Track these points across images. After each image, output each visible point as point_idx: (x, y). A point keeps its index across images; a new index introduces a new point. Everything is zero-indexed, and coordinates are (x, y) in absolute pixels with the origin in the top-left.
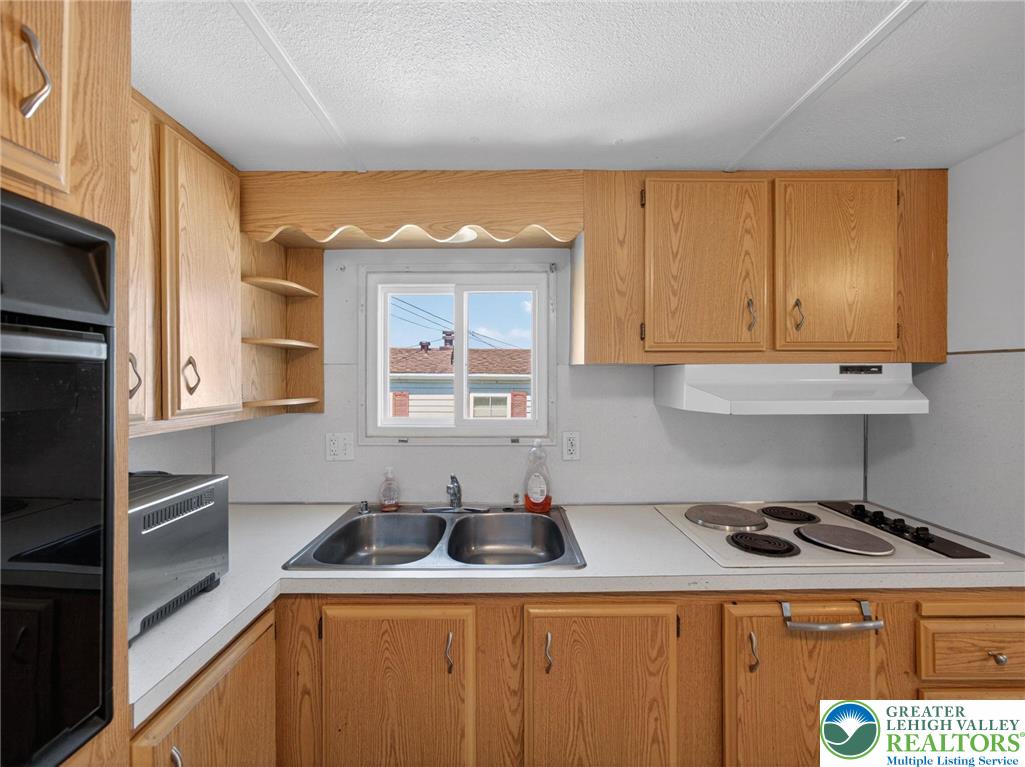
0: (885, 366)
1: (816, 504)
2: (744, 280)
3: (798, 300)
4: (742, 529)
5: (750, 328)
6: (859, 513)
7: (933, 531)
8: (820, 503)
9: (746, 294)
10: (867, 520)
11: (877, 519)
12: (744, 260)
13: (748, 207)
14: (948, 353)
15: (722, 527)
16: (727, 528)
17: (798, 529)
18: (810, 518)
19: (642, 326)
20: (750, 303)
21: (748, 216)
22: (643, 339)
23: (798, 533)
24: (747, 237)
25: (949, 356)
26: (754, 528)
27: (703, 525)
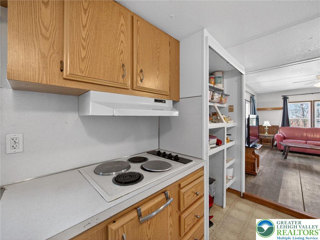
0: (166, 101)
1: (146, 153)
2: (121, 54)
3: (141, 69)
4: (120, 172)
5: (123, 77)
6: (159, 154)
7: (179, 156)
8: (147, 153)
9: (122, 61)
10: (161, 155)
11: (164, 155)
12: (121, 44)
13: (122, 21)
14: (180, 98)
15: (111, 173)
16: (114, 173)
17: (142, 165)
18: (145, 159)
19: (62, 62)
20: (123, 65)
21: (122, 25)
22: (62, 70)
23: (142, 168)
24: (122, 35)
25: (180, 99)
26: (125, 170)
27: (102, 175)
